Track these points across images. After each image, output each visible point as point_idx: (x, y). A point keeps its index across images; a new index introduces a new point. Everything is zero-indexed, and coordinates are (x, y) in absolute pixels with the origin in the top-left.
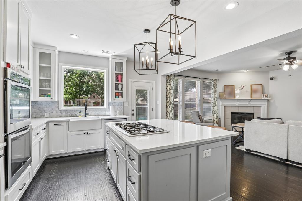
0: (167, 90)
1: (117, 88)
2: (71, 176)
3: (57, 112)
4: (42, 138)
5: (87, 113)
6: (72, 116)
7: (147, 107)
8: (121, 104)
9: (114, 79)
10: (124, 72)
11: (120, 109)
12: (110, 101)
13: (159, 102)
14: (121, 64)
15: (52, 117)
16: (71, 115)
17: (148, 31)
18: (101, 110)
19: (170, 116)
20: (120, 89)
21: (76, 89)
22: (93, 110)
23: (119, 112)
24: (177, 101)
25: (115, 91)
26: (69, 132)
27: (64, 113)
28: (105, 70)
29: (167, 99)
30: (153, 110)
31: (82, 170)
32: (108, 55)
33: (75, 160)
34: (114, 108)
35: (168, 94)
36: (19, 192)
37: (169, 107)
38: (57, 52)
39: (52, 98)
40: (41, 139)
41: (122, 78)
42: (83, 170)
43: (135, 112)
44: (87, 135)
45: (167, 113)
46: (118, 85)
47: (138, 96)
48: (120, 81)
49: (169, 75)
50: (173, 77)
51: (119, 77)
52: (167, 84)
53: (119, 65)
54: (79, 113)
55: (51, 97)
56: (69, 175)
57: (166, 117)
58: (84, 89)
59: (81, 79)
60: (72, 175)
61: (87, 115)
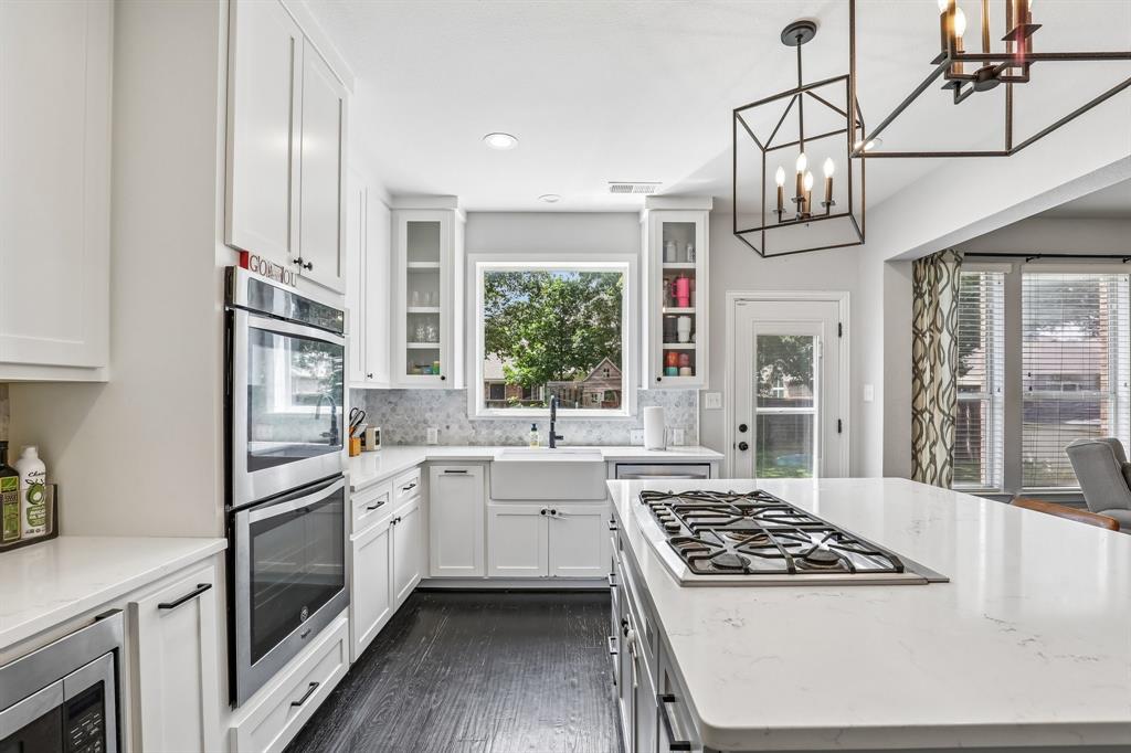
0: (917, 334)
1: (670, 333)
2: (475, 680)
3: (461, 427)
4: (399, 519)
5: (557, 434)
6: (510, 442)
7: (812, 416)
8: (688, 399)
9: (660, 294)
10: (701, 265)
11: (686, 421)
12: (645, 387)
13: (875, 394)
14: (690, 228)
15: (447, 445)
16: (507, 438)
17: (803, 30)
18: (609, 423)
19: (933, 460)
20: (684, 336)
21: (550, 349)
22: (581, 421)
23: (682, 432)
24: (976, 388)
25: (661, 346)
26: (490, 504)
27: (484, 432)
28: (627, 264)
29: (917, 374)
30: (840, 430)
31: (519, 659)
32: (636, 200)
33: (509, 609)
34: (659, 414)
35: (920, 351)
36: (290, 714)
37: (927, 416)
38: (460, 217)
39: (443, 378)
40: (394, 523)
41: (691, 290)
42: (523, 664)
43: (750, 437)
44: (551, 521)
45: (914, 445)
46: (675, 322)
47: (775, 368)
48: (683, 301)
49: (926, 258)
50: (951, 266)
51: (682, 283)
52: (919, 301)
53: (678, 236)
54: (532, 433)
55: (441, 374)
56: (471, 674)
57: (908, 465)
58: (575, 345)
59: (565, 312)
60: (483, 675)
61: (557, 442)
